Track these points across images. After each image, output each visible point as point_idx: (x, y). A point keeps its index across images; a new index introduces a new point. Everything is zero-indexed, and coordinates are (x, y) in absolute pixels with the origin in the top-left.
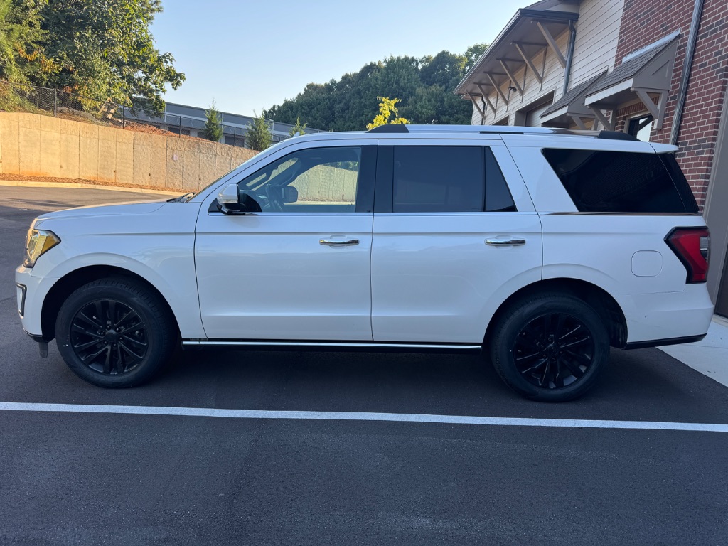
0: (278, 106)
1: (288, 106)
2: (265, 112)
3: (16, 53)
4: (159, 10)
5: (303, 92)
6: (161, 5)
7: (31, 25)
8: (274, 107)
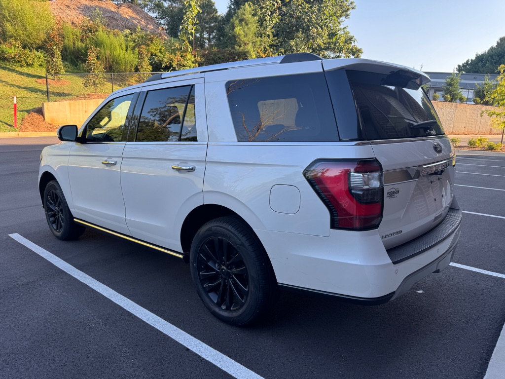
0: (472, 60)
1: (480, 59)
2: (459, 66)
3: (258, 54)
4: (353, 8)
5: (495, 45)
6: (354, 4)
7: (268, 36)
8: (468, 61)
